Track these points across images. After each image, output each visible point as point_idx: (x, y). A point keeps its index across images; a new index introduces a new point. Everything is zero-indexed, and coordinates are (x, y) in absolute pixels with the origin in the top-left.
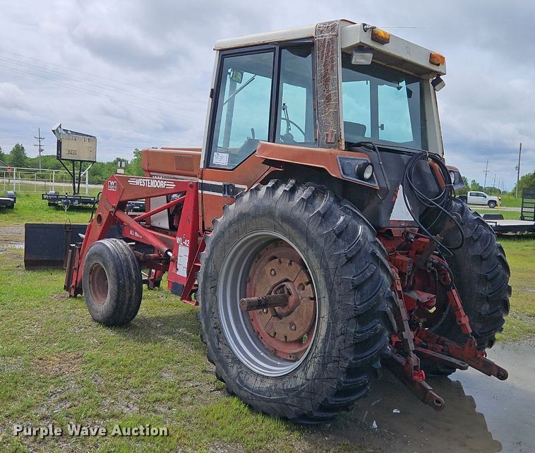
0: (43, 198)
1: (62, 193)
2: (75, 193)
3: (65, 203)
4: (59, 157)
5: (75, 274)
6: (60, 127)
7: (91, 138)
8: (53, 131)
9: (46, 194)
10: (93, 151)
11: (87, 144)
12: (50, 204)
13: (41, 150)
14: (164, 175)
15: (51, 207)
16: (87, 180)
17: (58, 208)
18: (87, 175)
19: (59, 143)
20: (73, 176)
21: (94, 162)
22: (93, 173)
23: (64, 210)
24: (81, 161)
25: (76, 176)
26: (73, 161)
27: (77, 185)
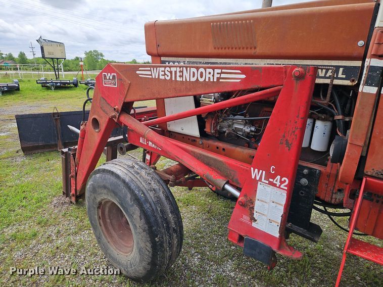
0: (37, 83)
1: (49, 79)
2: (57, 78)
3: (52, 85)
4: (43, 57)
5: (73, 181)
6: (41, 37)
7: (61, 44)
8: (37, 40)
9: (39, 80)
10: (63, 52)
11: (59, 48)
12: (42, 86)
13: (34, 55)
14: (187, 59)
15: (44, 88)
16: (63, 70)
17: (48, 88)
18: (62, 67)
19: (42, 48)
20: (54, 68)
21: (65, 59)
22: (65, 66)
23: (51, 89)
24: (58, 59)
25: (56, 68)
26: (52, 59)
27: (57, 73)
